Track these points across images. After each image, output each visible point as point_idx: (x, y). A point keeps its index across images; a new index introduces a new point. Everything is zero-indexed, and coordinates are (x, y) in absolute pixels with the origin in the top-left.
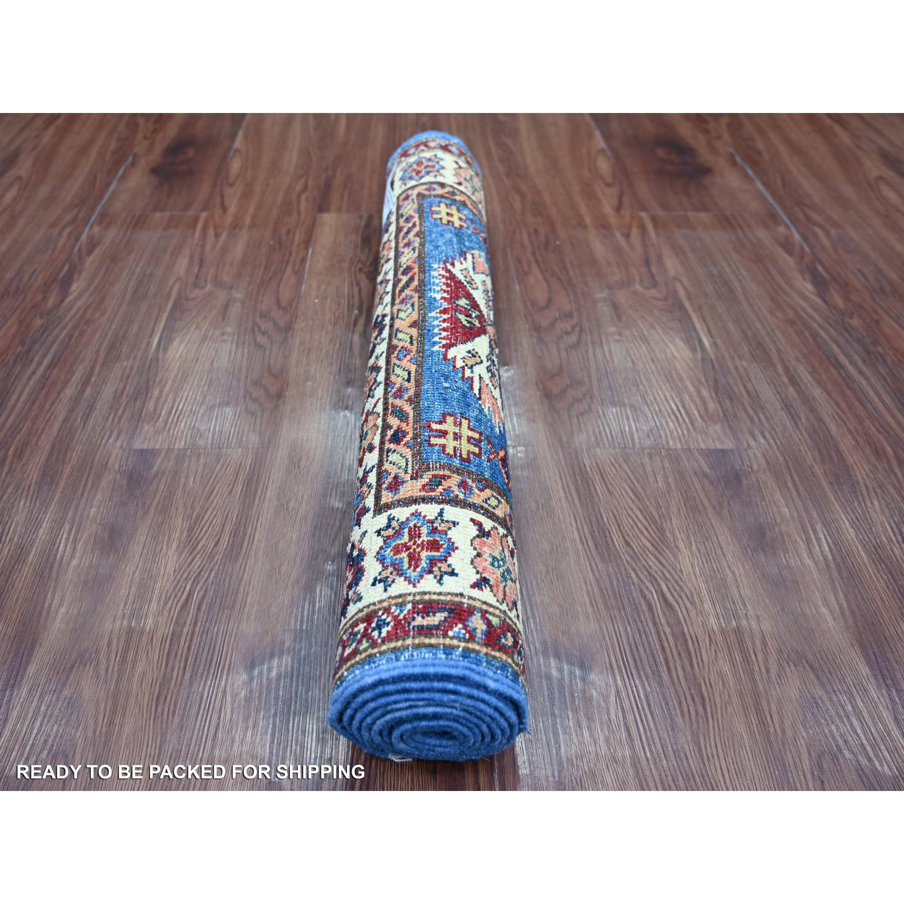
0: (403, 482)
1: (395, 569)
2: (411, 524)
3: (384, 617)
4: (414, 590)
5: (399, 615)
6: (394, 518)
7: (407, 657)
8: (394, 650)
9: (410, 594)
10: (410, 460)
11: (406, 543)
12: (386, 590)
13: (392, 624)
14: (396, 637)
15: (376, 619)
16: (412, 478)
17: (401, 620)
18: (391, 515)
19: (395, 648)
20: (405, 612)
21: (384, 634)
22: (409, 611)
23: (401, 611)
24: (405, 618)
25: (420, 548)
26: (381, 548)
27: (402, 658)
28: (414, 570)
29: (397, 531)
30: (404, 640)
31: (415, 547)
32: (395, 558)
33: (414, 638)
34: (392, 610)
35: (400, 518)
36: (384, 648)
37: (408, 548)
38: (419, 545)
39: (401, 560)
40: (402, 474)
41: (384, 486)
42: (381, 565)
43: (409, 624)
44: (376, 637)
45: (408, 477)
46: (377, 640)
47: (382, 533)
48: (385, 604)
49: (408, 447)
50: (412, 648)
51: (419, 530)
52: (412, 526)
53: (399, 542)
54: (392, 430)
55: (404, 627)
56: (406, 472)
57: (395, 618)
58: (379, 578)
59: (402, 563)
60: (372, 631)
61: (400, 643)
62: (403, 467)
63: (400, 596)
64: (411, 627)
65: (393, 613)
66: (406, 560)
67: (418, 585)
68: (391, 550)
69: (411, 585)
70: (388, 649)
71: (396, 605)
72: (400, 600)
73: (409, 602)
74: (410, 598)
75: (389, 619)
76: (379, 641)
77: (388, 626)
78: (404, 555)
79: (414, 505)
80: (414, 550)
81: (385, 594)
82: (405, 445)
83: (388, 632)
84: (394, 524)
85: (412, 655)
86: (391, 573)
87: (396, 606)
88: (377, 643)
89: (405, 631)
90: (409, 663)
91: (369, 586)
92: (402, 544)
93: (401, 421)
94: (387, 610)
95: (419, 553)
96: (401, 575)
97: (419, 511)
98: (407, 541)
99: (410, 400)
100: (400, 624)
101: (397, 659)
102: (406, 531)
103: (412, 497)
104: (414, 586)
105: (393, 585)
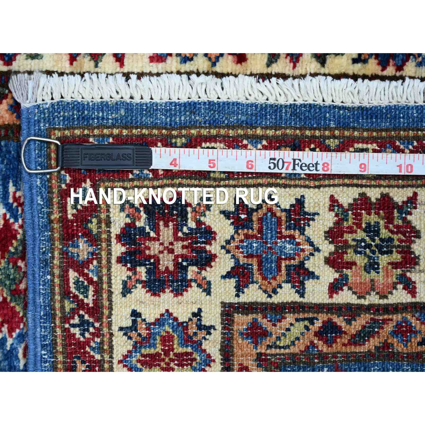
0: (256, 344)
1: (144, 339)
2: (196, 356)
3: (91, 330)
4: (115, 361)
5: (90, 347)
6: (210, 333)
7: (44, 357)
8: (54, 343)
9: (111, 357)
10: (287, 351)
11: (173, 350)
12: (121, 329)
13: (82, 339)
14: (66, 345)
15: (91, 320)
16: (260, 355)
17: (84, 348)
18: (215, 329)
19: (56, 343)
20: (92, 353)
21: (72, 330)
22: (93, 357)
23: (93, 349)
24: (85, 352)
25: (165, 366)
26: (176, 319)
27: (43, 352)
28: (139, 361)
29: (191, 338)
30: (63, 353)
31: (167, 360)
32: (158, 337)
33: (64, 363)
34: (96, 339)
35: (207, 342)
36: (59, 331)
37: (167, 353)
38: (168, 364)
39: (154, 346)
40: (268, 341)
41: (259, 318)
42: (153, 321)
43: (79, 358)
44: (72, 322)
45: (262, 349)
46: (69, 323)
47: (195, 319)
48: (105, 330)
49: (307, 347)
50: (53, 362)
51: (187, 365)
52: (194, 356)
53: (176, 342)
54: (343, 324)
55: (76, 352)
56: (269, 347)
57: (87, 342)
58: (139, 319)
59: (150, 347)
60: (79, 316)
61: (60, 348)
62: (278, 343)
63: (111, 347)
64: (76, 360)
65: (93, 340)
66: (152, 351)
67: (121, 365)
68: (168, 332)
69: (121, 358)
70: (56, 336)
71: (102, 342)
72: (106, 347)
73: (102, 356)
74: (107, 357)
75: (87, 335)
76: (67, 326)
77: (80, 334)
78: (159, 349)
79: (220, 357)
80: (163, 360)
81: (117, 329)
82: (312, 343)
83: (74, 335)
84: (202, 334)
85: (46, 362)
86: (140, 335)
87: (100, 343)
88: (65, 322)
89: (71, 353)
90: (39, 358)
91: (133, 307)
92: (173, 345)
93: (353, 336)
94: (98, 333)
95: (159, 365)
96: (135, 347)
97: (212, 364)
98: (175, 351)
99: (386, 345)
100: (80, 349)
101: (43, 347)
102: (189, 350)
103: (233, 355)
104: (120, 362)
105: (125, 338)
